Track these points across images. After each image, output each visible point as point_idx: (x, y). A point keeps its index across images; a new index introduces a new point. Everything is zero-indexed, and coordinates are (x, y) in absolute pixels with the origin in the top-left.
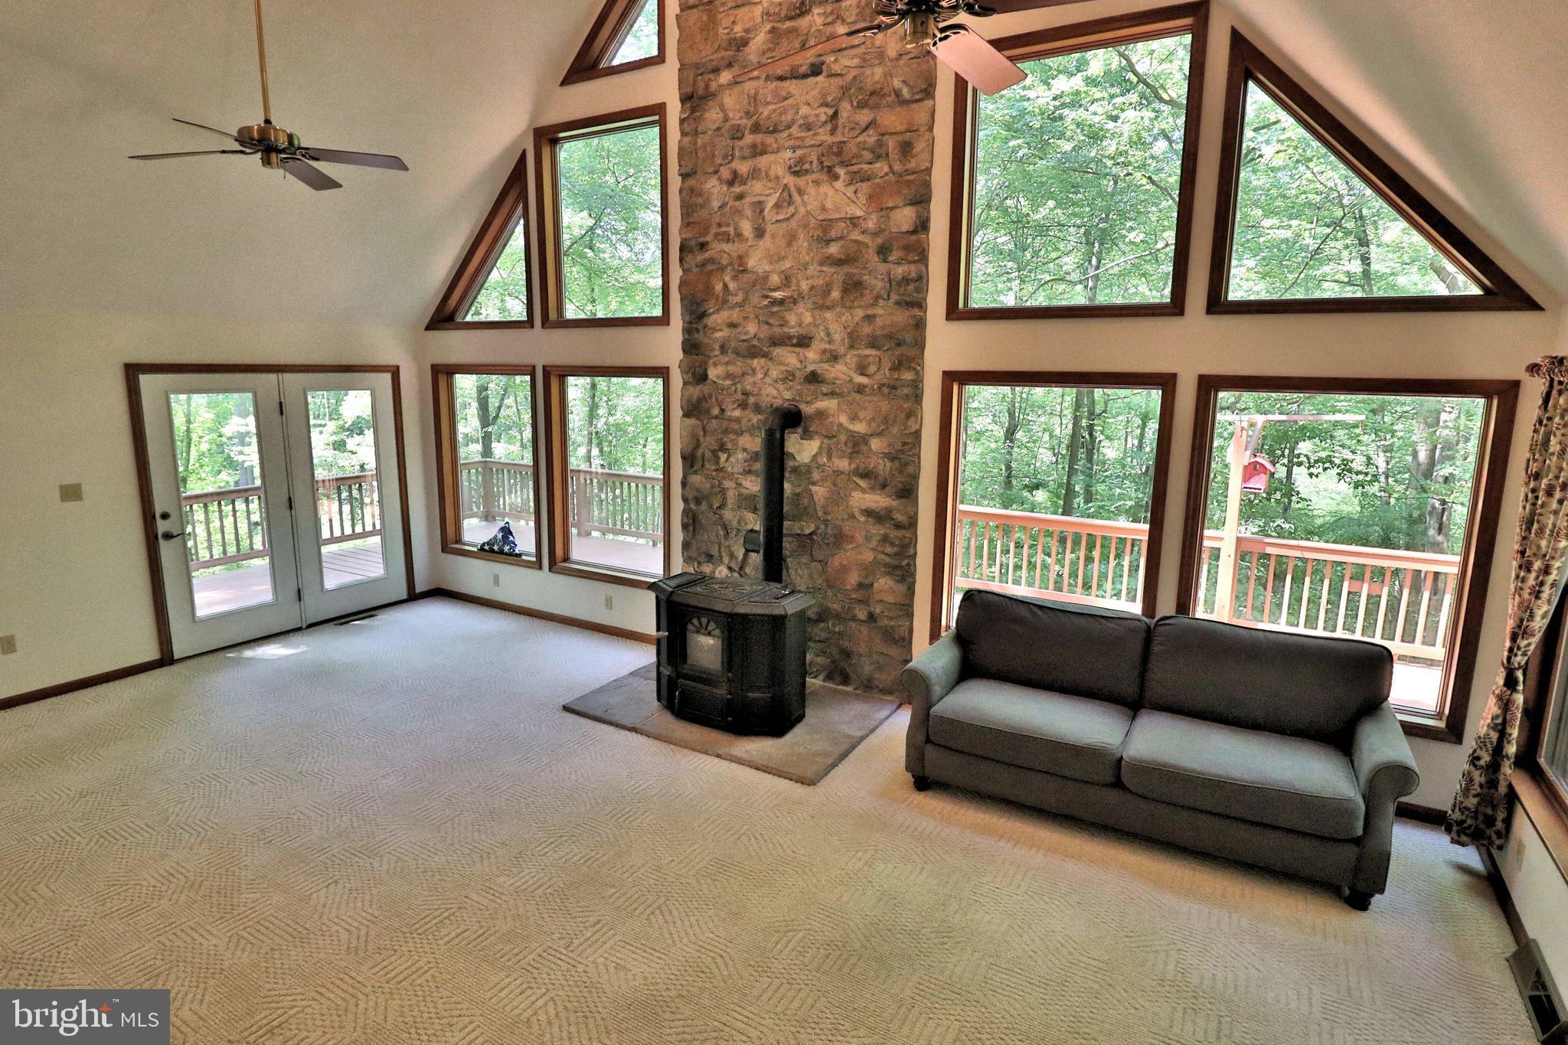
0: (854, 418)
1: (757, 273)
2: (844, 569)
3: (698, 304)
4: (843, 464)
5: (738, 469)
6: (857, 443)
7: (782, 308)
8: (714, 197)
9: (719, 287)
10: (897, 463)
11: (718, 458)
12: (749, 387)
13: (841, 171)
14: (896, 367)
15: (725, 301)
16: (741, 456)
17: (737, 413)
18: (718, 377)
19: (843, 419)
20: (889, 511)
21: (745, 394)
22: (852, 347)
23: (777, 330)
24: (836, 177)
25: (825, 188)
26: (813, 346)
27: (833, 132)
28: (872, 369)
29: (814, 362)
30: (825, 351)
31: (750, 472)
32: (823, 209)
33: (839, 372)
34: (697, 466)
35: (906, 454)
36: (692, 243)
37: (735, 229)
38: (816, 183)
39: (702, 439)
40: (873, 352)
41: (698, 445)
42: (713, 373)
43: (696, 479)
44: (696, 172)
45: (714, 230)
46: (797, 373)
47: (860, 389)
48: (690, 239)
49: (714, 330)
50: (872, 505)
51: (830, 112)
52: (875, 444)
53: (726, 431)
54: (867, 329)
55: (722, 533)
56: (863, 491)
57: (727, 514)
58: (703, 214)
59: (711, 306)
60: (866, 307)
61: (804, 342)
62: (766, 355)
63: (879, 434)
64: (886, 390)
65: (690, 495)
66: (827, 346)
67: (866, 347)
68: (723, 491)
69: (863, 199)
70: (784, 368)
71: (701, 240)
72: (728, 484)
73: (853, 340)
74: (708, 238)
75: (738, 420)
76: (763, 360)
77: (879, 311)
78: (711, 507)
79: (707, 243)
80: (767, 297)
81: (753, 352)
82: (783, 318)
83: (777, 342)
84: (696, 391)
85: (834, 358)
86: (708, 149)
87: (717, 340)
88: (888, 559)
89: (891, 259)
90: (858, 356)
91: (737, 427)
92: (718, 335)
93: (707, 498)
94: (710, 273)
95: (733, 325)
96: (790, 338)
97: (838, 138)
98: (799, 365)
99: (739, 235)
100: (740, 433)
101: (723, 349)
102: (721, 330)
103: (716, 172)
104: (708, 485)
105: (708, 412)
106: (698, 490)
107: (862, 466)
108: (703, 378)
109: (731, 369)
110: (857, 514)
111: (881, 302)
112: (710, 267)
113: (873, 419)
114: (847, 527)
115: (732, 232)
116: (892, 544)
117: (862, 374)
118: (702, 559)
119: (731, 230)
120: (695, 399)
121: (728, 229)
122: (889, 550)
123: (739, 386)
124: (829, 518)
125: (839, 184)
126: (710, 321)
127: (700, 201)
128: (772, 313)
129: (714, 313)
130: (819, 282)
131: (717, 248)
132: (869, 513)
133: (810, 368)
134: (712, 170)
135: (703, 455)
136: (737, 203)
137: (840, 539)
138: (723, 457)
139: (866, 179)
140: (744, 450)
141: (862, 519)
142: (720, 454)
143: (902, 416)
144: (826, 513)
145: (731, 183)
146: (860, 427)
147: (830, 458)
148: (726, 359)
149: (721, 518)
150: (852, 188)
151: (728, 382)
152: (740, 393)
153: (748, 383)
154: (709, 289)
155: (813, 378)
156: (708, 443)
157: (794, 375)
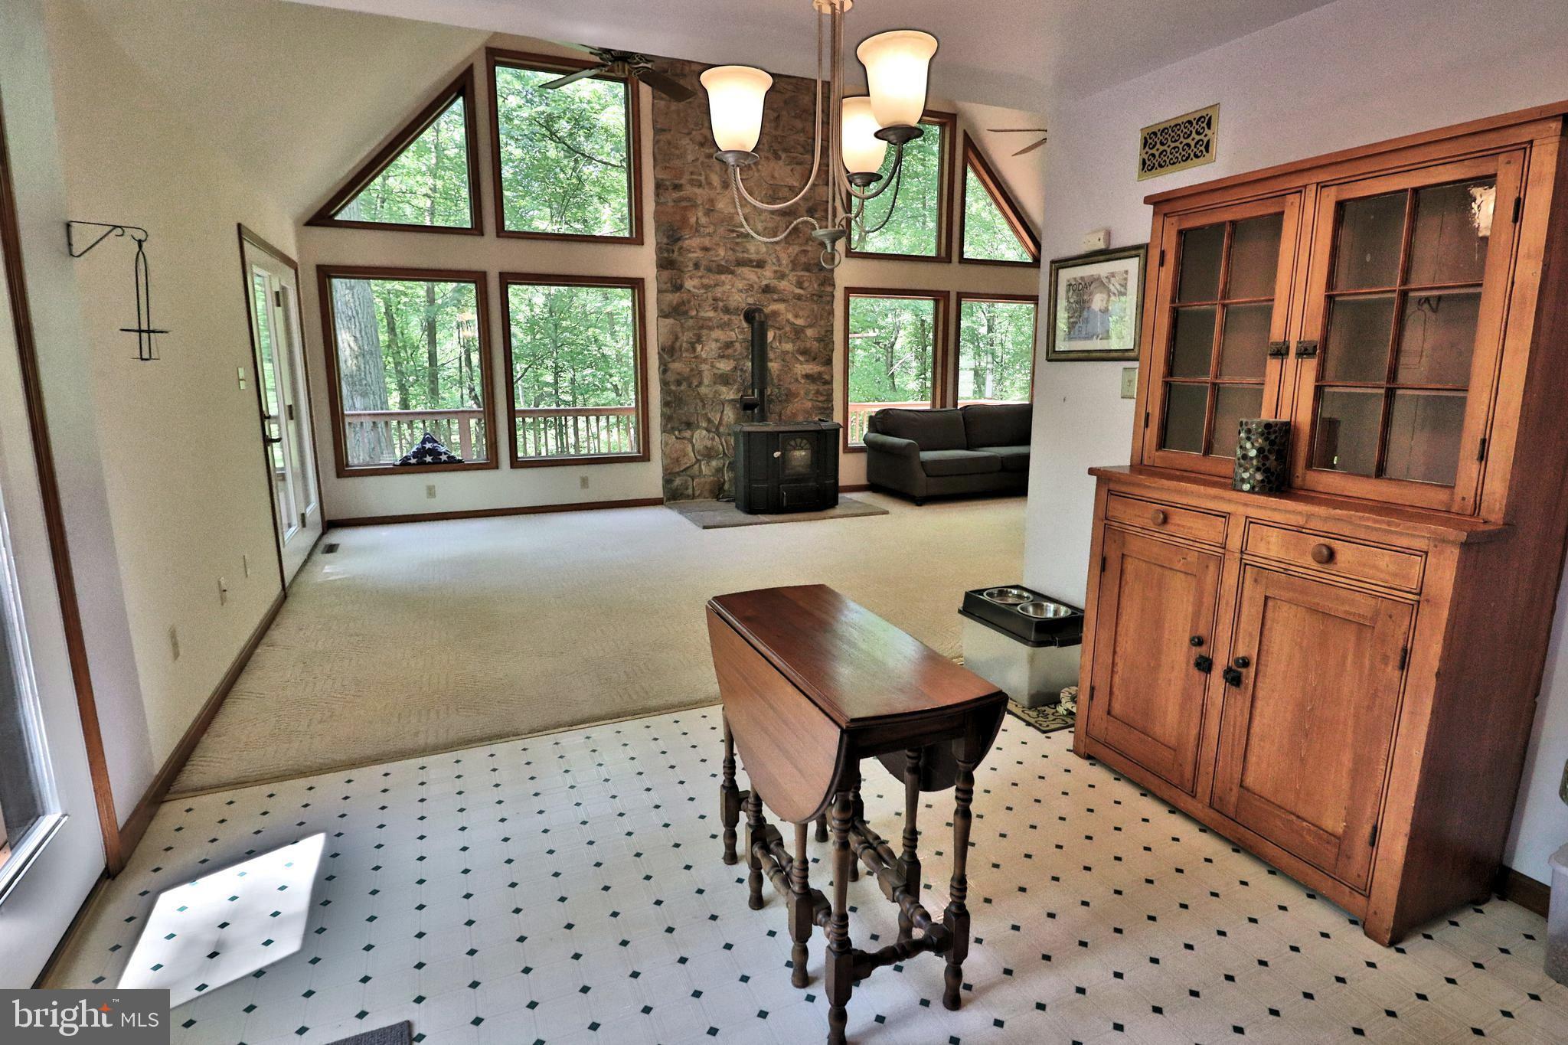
0: (796, 316)
1: (723, 213)
2: (794, 415)
3: (673, 230)
4: (788, 347)
5: (714, 354)
6: (798, 332)
7: (744, 240)
8: (689, 152)
9: (693, 220)
10: (822, 343)
11: (694, 350)
12: (719, 295)
13: (783, 156)
14: (822, 284)
15: (697, 231)
16: (714, 345)
17: (711, 314)
18: (694, 287)
19: (790, 317)
20: (820, 374)
21: (715, 299)
22: (793, 270)
23: (741, 255)
24: (780, 158)
25: (772, 164)
26: (767, 268)
27: (776, 128)
28: (806, 284)
29: (770, 279)
30: (775, 272)
31: (723, 357)
32: (773, 177)
33: (783, 285)
34: (677, 355)
35: (826, 339)
36: (668, 183)
37: (706, 179)
38: (767, 158)
39: (680, 335)
40: (807, 274)
41: (677, 338)
42: (689, 284)
43: (676, 366)
44: (670, 130)
45: (687, 177)
46: (755, 286)
47: (799, 298)
48: (666, 180)
49: (689, 251)
50: (810, 372)
51: (776, 115)
52: (810, 332)
53: (702, 327)
54: (803, 259)
55: (700, 404)
56: (801, 363)
57: (703, 390)
58: (677, 163)
59: (686, 233)
60: (801, 245)
61: (760, 264)
62: (732, 273)
63: (810, 326)
64: (815, 298)
65: (671, 377)
66: (777, 268)
67: (803, 270)
68: (700, 373)
69: (797, 176)
70: (746, 282)
71: (677, 182)
72: (704, 367)
73: (794, 264)
74: (682, 181)
75: (710, 319)
76: (730, 276)
77: (809, 248)
78: (690, 386)
79: (681, 185)
80: (733, 231)
81: (722, 270)
82: (745, 247)
83: (741, 263)
84: (673, 298)
85: (782, 276)
86: (682, 115)
87: (690, 259)
88: (821, 405)
89: (816, 216)
90: (796, 275)
91: (711, 324)
92: (691, 255)
93: (688, 379)
94: (685, 208)
95: (706, 249)
96: (751, 261)
97: (779, 133)
98: (757, 280)
99: (709, 184)
100: (711, 329)
101: (697, 266)
102: (693, 252)
103: (689, 134)
104: (688, 370)
105: (686, 313)
106: (678, 374)
107: (802, 347)
108: (678, 288)
109: (706, 281)
110: (799, 379)
111: (810, 243)
112: (684, 204)
113: (808, 317)
114: (793, 387)
115: (704, 181)
116: (821, 395)
117: (802, 288)
118: (683, 427)
119: (702, 178)
120: (675, 303)
121: (699, 178)
122: (821, 398)
123: (710, 294)
124: (781, 383)
125: (781, 163)
126: (687, 243)
127: (677, 152)
128: (737, 243)
129: (686, 239)
130: (770, 225)
131: (689, 190)
132: (807, 376)
133: (765, 282)
134: (686, 131)
135: (681, 346)
136: (707, 160)
137: (790, 395)
138: (699, 348)
139: (800, 163)
140: (717, 341)
141: (803, 381)
142: (697, 345)
143: (825, 314)
144: (780, 380)
145: (702, 145)
146: (800, 322)
147: (780, 343)
148: (700, 274)
149: (698, 393)
150: (789, 168)
151: (702, 291)
152: (710, 299)
153: (718, 292)
154: (684, 220)
155: (767, 290)
156: (686, 337)
157: (753, 287)
